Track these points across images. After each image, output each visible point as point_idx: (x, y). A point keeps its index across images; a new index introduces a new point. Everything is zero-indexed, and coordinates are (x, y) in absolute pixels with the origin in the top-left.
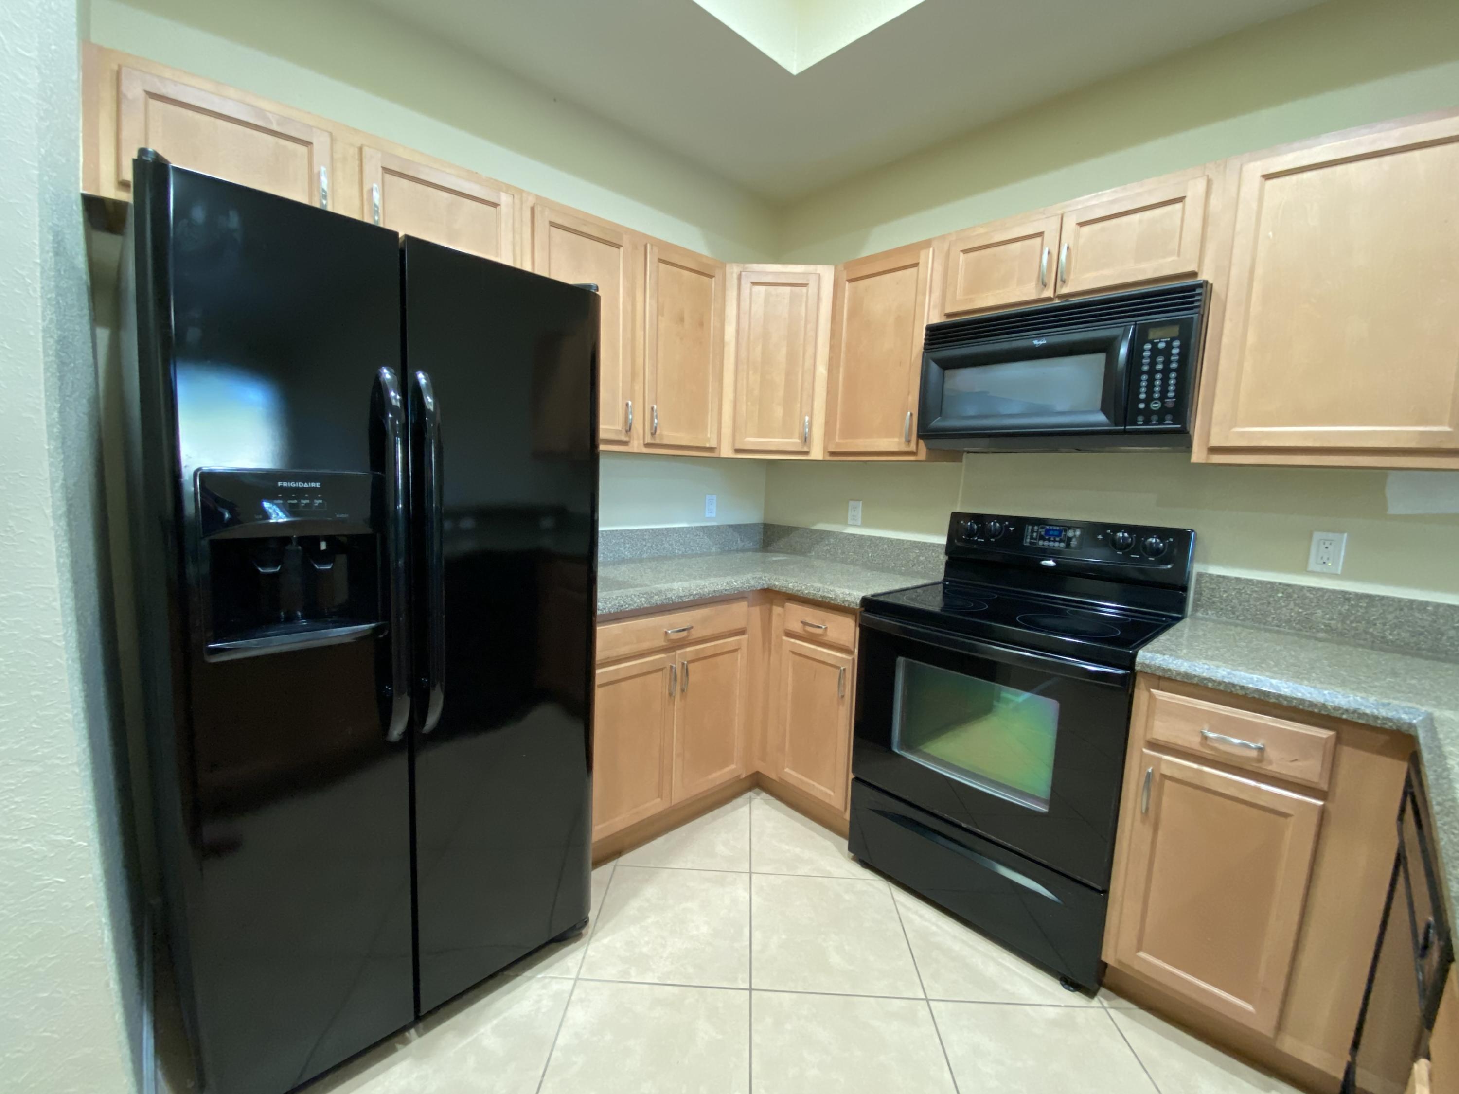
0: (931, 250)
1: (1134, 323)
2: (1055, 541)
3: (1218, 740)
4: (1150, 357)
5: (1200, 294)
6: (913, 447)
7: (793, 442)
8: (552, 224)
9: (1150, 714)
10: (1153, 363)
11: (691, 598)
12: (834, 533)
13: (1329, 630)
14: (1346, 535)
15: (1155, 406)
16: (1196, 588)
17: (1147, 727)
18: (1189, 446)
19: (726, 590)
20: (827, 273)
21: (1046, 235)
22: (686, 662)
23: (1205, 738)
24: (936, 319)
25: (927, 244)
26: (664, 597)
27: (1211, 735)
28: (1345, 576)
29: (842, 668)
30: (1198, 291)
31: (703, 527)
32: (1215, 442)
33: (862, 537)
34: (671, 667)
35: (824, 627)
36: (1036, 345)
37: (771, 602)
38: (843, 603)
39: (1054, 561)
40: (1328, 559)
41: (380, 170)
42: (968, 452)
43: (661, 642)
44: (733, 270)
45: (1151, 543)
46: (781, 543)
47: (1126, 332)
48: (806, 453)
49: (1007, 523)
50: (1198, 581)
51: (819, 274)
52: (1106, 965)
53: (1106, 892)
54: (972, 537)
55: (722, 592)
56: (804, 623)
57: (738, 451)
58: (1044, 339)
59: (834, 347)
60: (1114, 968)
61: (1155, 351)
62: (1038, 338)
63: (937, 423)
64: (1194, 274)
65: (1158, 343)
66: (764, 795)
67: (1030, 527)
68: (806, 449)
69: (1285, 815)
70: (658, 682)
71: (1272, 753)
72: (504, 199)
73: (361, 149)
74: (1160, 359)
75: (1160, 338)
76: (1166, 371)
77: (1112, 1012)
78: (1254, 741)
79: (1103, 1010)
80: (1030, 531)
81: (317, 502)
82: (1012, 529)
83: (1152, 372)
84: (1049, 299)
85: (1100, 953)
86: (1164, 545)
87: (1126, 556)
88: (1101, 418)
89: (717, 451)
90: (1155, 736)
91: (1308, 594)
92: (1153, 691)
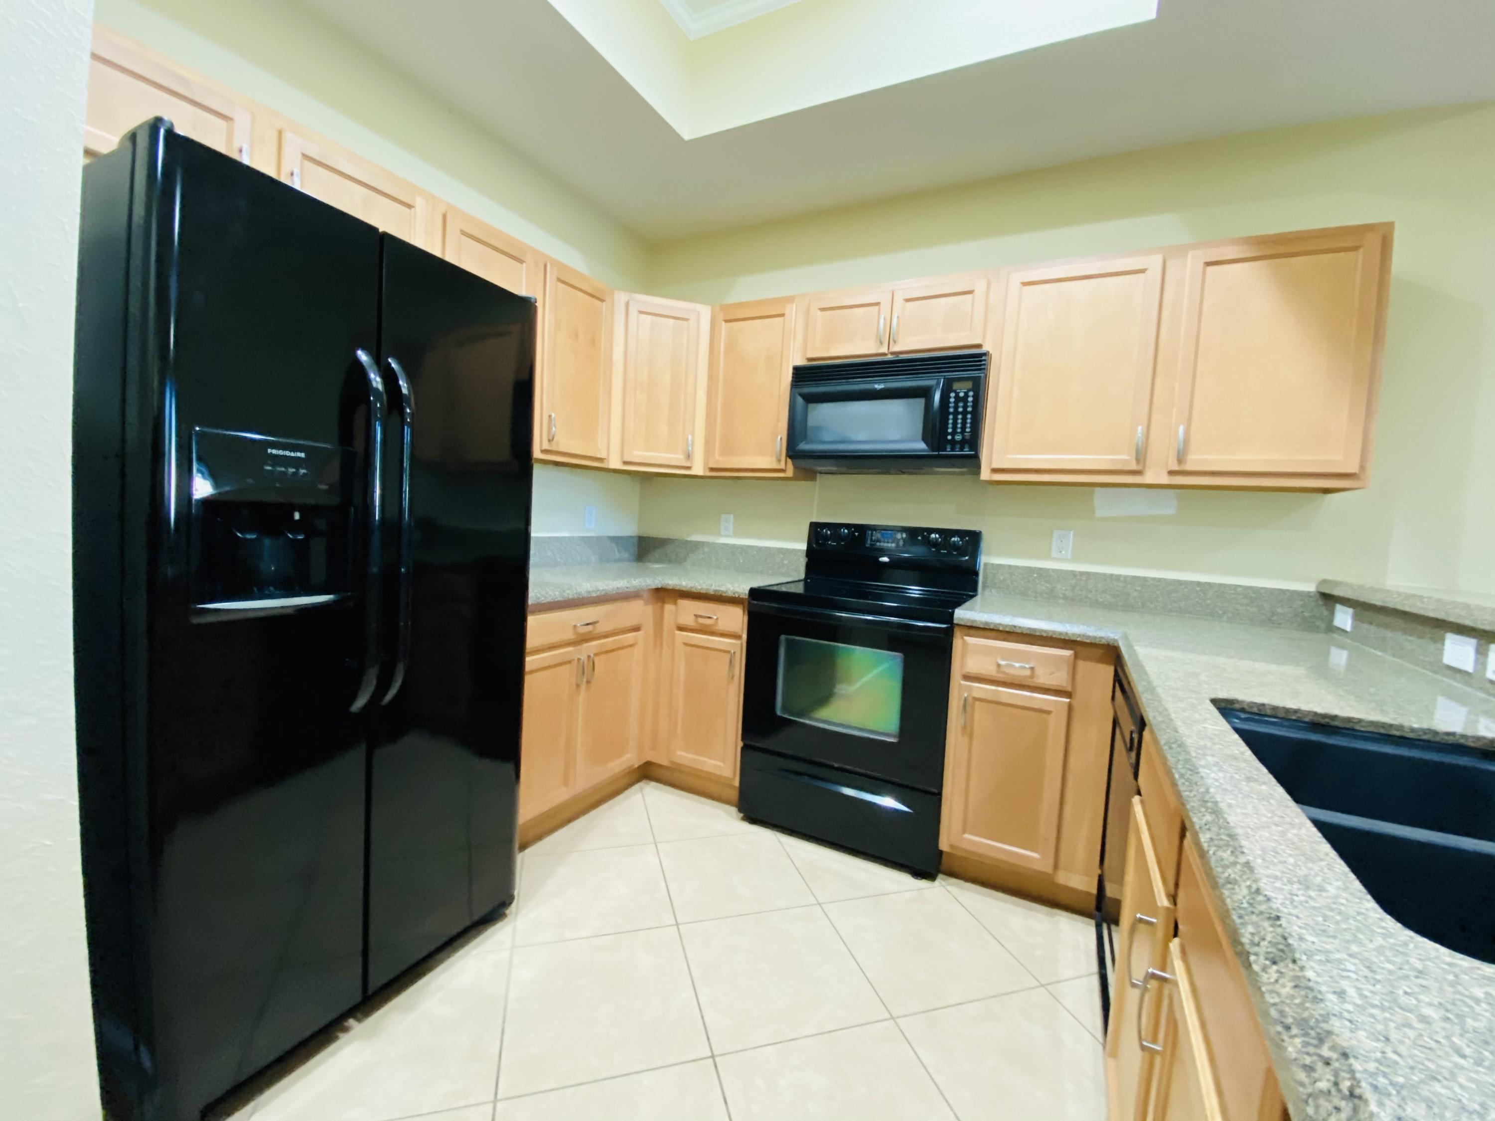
0: (794, 305)
1: (943, 377)
2: (888, 542)
3: (1007, 665)
4: (954, 402)
5: (985, 360)
6: (782, 466)
7: (677, 458)
8: (464, 233)
9: (963, 656)
10: (956, 407)
11: (598, 593)
12: (709, 543)
13: (1065, 597)
14: (1072, 532)
15: (958, 437)
16: (983, 574)
17: (963, 664)
18: (979, 467)
19: (627, 588)
20: (705, 313)
21: (882, 304)
22: (592, 655)
23: (999, 665)
24: (801, 362)
25: (790, 299)
26: (575, 592)
27: (1002, 663)
28: (1073, 560)
29: (732, 652)
30: (984, 358)
31: (583, 537)
32: (995, 465)
33: (734, 546)
34: (579, 659)
35: (715, 617)
36: (876, 388)
37: (663, 601)
38: (734, 594)
39: (889, 558)
40: (1062, 548)
41: (300, 156)
42: (821, 473)
43: (569, 635)
44: (621, 298)
45: (954, 541)
46: (657, 554)
47: (938, 383)
48: (689, 468)
49: (853, 529)
50: (985, 569)
51: (699, 312)
52: (941, 852)
53: (939, 794)
54: (827, 541)
55: (624, 589)
56: (696, 616)
57: (625, 463)
58: (882, 384)
59: (712, 377)
60: (947, 853)
61: (957, 397)
62: (879, 383)
63: (803, 446)
64: (979, 346)
65: (959, 392)
66: (653, 784)
67: (870, 532)
68: (688, 465)
69: (1048, 712)
70: (566, 674)
71: (1039, 671)
72: (419, 203)
73: (280, 133)
74: (961, 404)
75: (961, 389)
76: (965, 413)
77: (949, 888)
78: (1027, 663)
79: (942, 888)
80: (870, 535)
81: (302, 471)
82: (857, 534)
83: (956, 413)
84: (885, 354)
85: (937, 844)
86: (963, 543)
87: (938, 551)
88: (922, 446)
89: (605, 461)
90: (968, 671)
91: (1052, 574)
92: (966, 638)
